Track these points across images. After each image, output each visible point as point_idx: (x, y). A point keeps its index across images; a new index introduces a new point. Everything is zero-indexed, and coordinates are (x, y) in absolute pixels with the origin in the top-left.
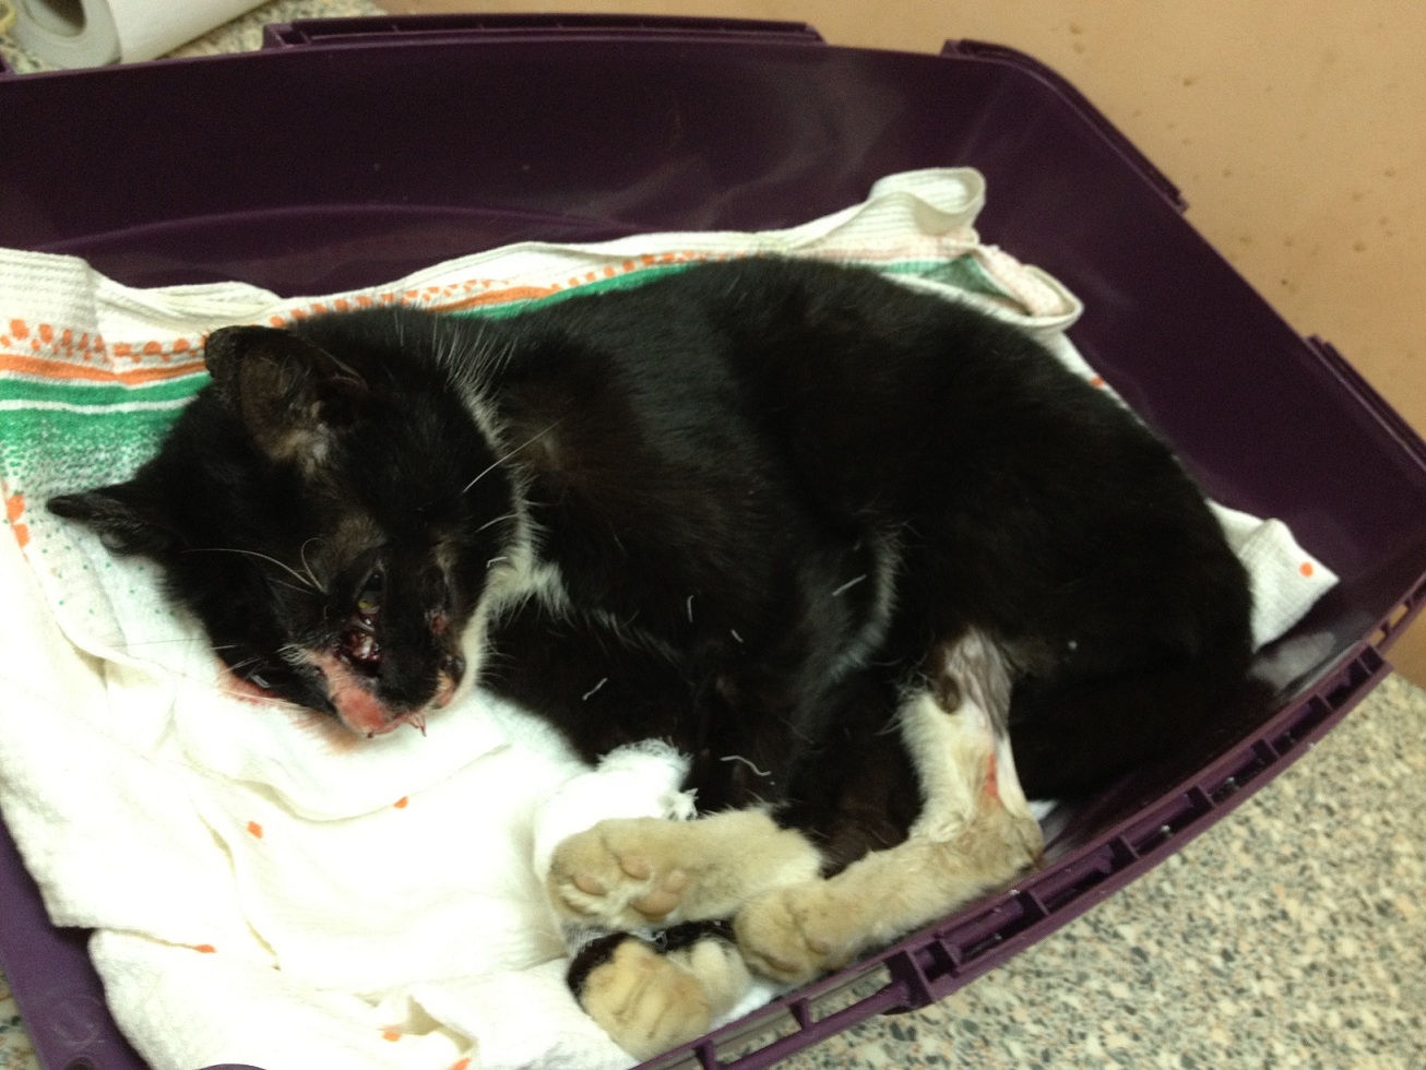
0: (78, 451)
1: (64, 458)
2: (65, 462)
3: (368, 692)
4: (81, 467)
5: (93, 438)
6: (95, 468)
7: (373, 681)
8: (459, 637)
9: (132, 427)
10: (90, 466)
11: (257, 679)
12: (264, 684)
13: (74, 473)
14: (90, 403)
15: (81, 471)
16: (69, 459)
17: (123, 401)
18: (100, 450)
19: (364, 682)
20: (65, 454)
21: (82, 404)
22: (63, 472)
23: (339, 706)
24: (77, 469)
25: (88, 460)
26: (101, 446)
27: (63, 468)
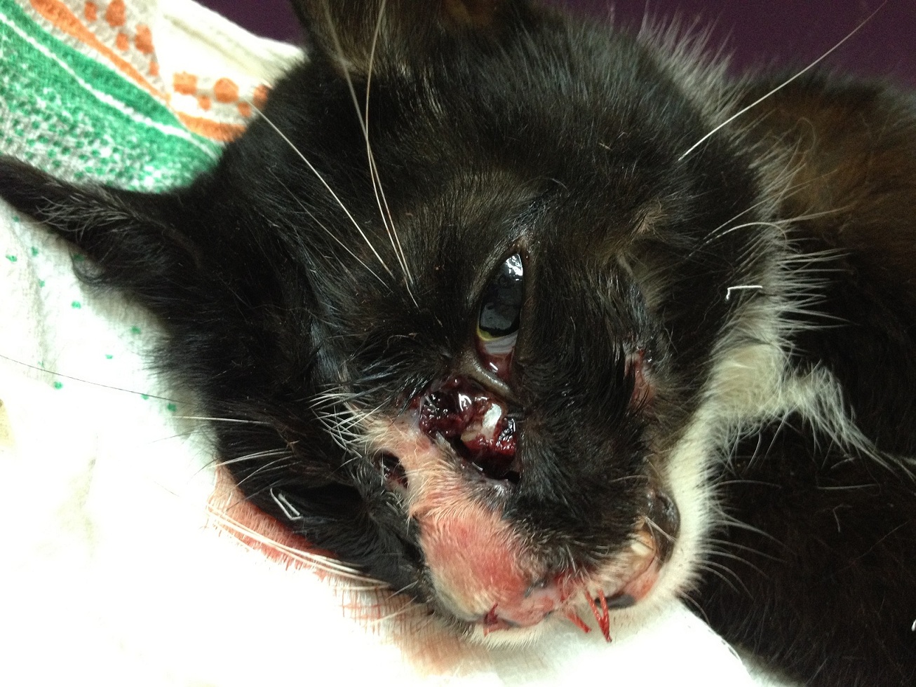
0: (63, 120)
1: (34, 118)
2: (36, 126)
3: (489, 511)
4: (65, 150)
5: (96, 121)
6: (91, 163)
7: (500, 488)
8: (664, 460)
9: (171, 152)
10: (82, 157)
11: (280, 501)
12: (292, 513)
13: (51, 154)
14: (107, 92)
15: (64, 158)
16: (45, 126)
17: (166, 123)
18: (104, 143)
19: (480, 488)
20: (37, 112)
21: (94, 86)
22: (31, 142)
23: (427, 545)
24: (57, 150)
25: (79, 145)
26: (107, 137)
27: (33, 135)
